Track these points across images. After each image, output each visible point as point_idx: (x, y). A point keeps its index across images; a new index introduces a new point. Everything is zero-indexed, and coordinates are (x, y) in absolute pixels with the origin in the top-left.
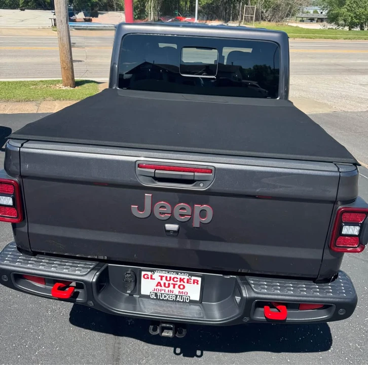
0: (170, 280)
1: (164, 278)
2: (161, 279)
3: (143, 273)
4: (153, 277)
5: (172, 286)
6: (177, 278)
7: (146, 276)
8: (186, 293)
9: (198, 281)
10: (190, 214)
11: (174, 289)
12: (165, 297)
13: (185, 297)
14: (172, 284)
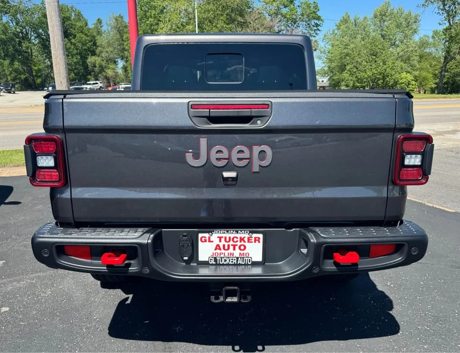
0: (229, 241)
1: (223, 240)
2: (220, 241)
3: (200, 235)
4: (211, 240)
5: (232, 248)
6: (237, 238)
7: (203, 239)
8: (247, 255)
9: (259, 238)
10: (249, 157)
11: (234, 252)
12: (225, 261)
13: (246, 259)
14: (232, 245)
